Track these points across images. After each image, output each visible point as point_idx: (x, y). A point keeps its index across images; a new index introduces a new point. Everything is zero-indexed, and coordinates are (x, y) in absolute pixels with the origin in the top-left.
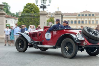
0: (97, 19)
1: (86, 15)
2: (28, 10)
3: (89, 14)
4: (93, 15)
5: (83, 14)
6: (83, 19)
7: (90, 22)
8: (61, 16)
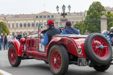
1: (45, 17)
3: (48, 15)
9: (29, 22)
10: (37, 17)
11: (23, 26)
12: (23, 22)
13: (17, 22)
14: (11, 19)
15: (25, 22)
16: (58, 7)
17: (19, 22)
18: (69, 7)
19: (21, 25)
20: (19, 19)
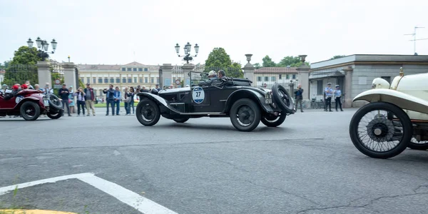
0: (152, 76)
1: (135, 69)
2: (23, 58)
3: (140, 66)
4: (146, 69)
5: (129, 66)
6: (130, 76)
7: (141, 80)
8: (74, 69)
9: (111, 76)
10: (124, 69)
11: (103, 81)
12: (104, 76)
13: (93, 76)
14: (85, 71)
15: (106, 76)
16: (177, 46)
17: (98, 76)
18: (197, 46)
19: (100, 80)
20: (97, 71)
